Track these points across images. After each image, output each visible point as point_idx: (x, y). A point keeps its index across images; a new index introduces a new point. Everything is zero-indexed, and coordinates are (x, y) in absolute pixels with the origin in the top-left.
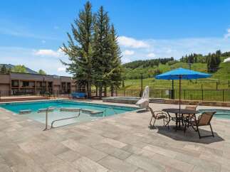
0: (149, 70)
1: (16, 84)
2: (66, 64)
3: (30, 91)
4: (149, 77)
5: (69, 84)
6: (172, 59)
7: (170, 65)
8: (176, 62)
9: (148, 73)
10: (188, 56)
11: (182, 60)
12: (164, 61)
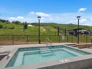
6: (8, 21)
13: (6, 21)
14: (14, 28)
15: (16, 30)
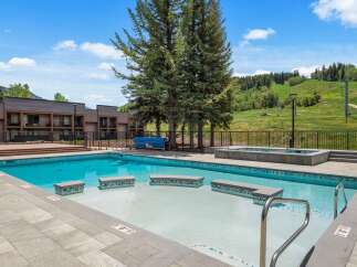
0: (254, 95)
1: (15, 120)
2: (124, 78)
3: (42, 133)
4: (254, 107)
5: (113, 120)
6: (296, 74)
7: (292, 85)
8: (304, 79)
9: (250, 101)
10: (327, 67)
11: (316, 76)
12: (280, 79)
13: (291, 75)
14: (318, 98)
15: (329, 106)
